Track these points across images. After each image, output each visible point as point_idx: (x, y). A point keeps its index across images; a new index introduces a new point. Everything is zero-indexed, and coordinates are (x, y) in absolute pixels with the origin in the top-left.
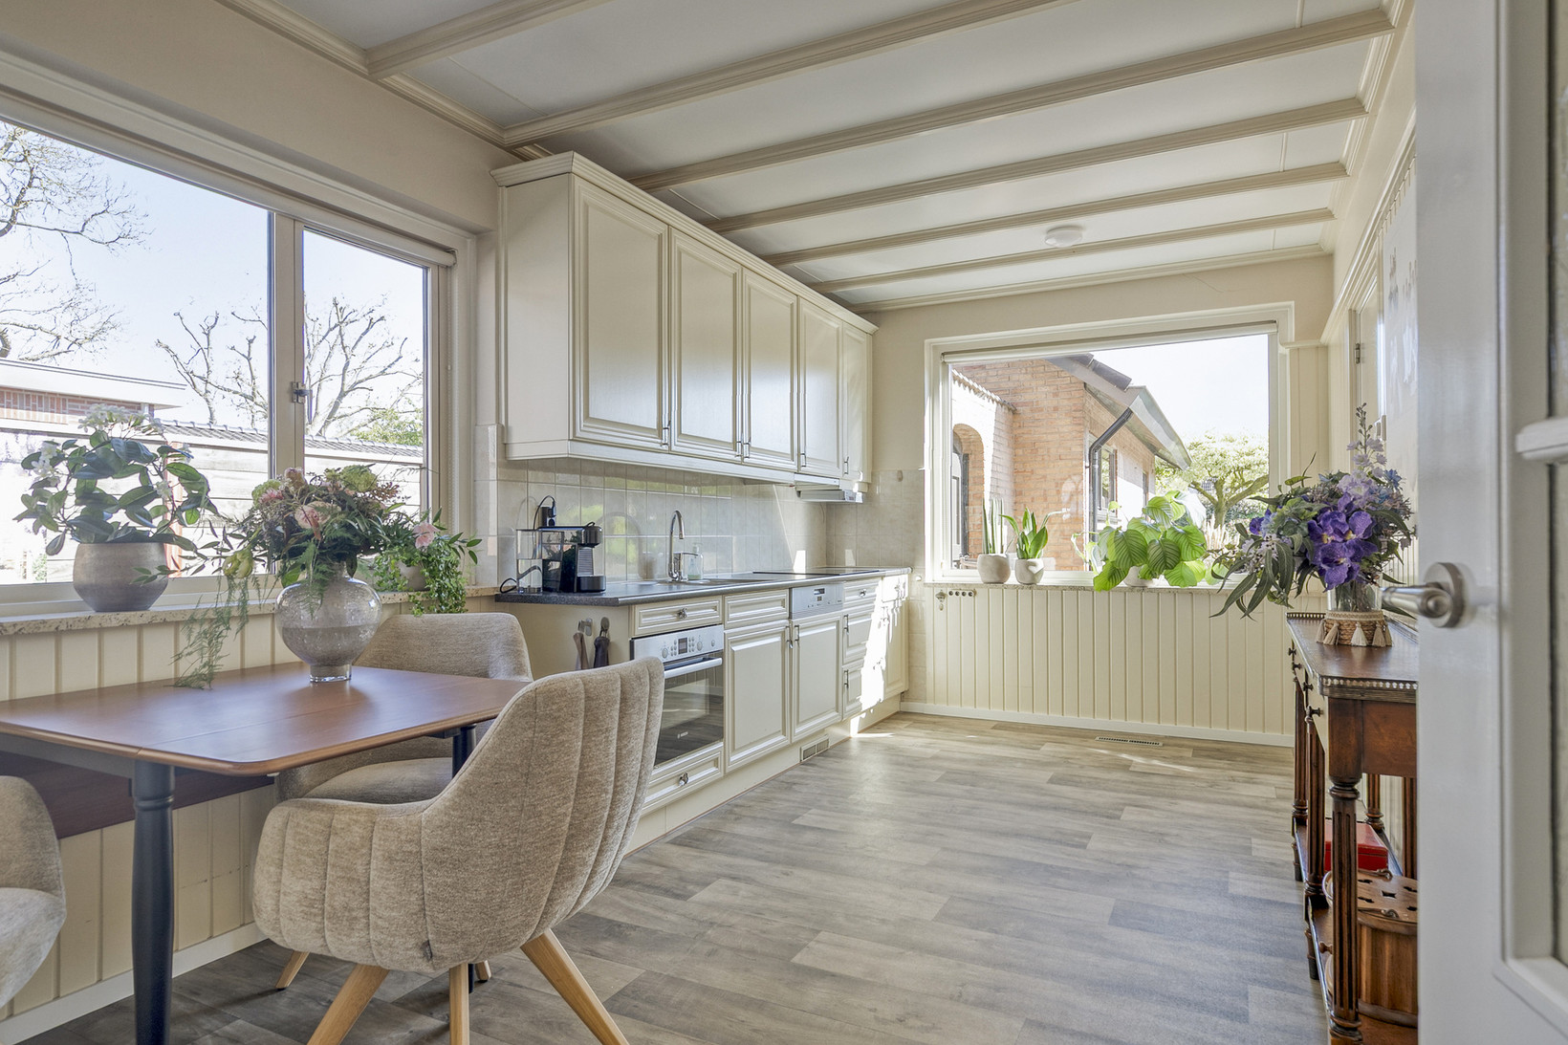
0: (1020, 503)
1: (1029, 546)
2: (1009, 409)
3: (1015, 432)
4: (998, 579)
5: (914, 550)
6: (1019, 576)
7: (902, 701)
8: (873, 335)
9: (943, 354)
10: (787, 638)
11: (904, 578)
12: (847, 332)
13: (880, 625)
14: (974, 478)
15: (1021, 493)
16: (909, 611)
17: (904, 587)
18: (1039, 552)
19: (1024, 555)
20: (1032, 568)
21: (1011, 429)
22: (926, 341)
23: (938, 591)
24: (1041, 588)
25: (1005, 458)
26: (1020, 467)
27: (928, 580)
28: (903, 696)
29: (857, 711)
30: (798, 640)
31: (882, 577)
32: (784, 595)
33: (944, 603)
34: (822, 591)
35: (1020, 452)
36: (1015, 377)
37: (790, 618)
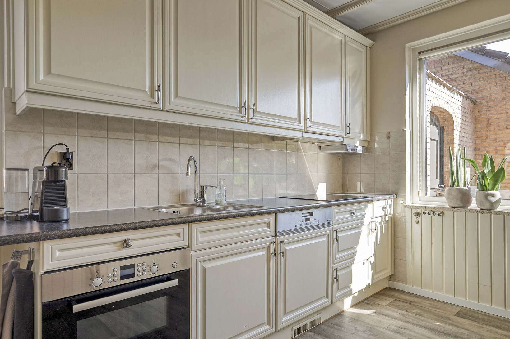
0: (479, 155)
1: (488, 181)
2: (472, 101)
3: (475, 115)
4: (461, 205)
5: (398, 183)
6: (479, 203)
7: (390, 280)
8: (371, 48)
9: (420, 53)
10: (272, 251)
11: (390, 202)
12: (349, 43)
13: (368, 235)
14: (447, 140)
15: (479, 149)
16: (394, 222)
17: (390, 207)
18: (497, 186)
19: (483, 188)
20: (491, 198)
21: (473, 113)
22: (407, 45)
23: (415, 211)
24: (499, 213)
25: (469, 130)
26: (478, 134)
27: (409, 203)
28: (391, 278)
29: (349, 293)
30: (282, 253)
31: (371, 201)
32: (270, 218)
33: (420, 219)
34: (312, 214)
35: (479, 126)
36: (476, 83)
37: (276, 235)
